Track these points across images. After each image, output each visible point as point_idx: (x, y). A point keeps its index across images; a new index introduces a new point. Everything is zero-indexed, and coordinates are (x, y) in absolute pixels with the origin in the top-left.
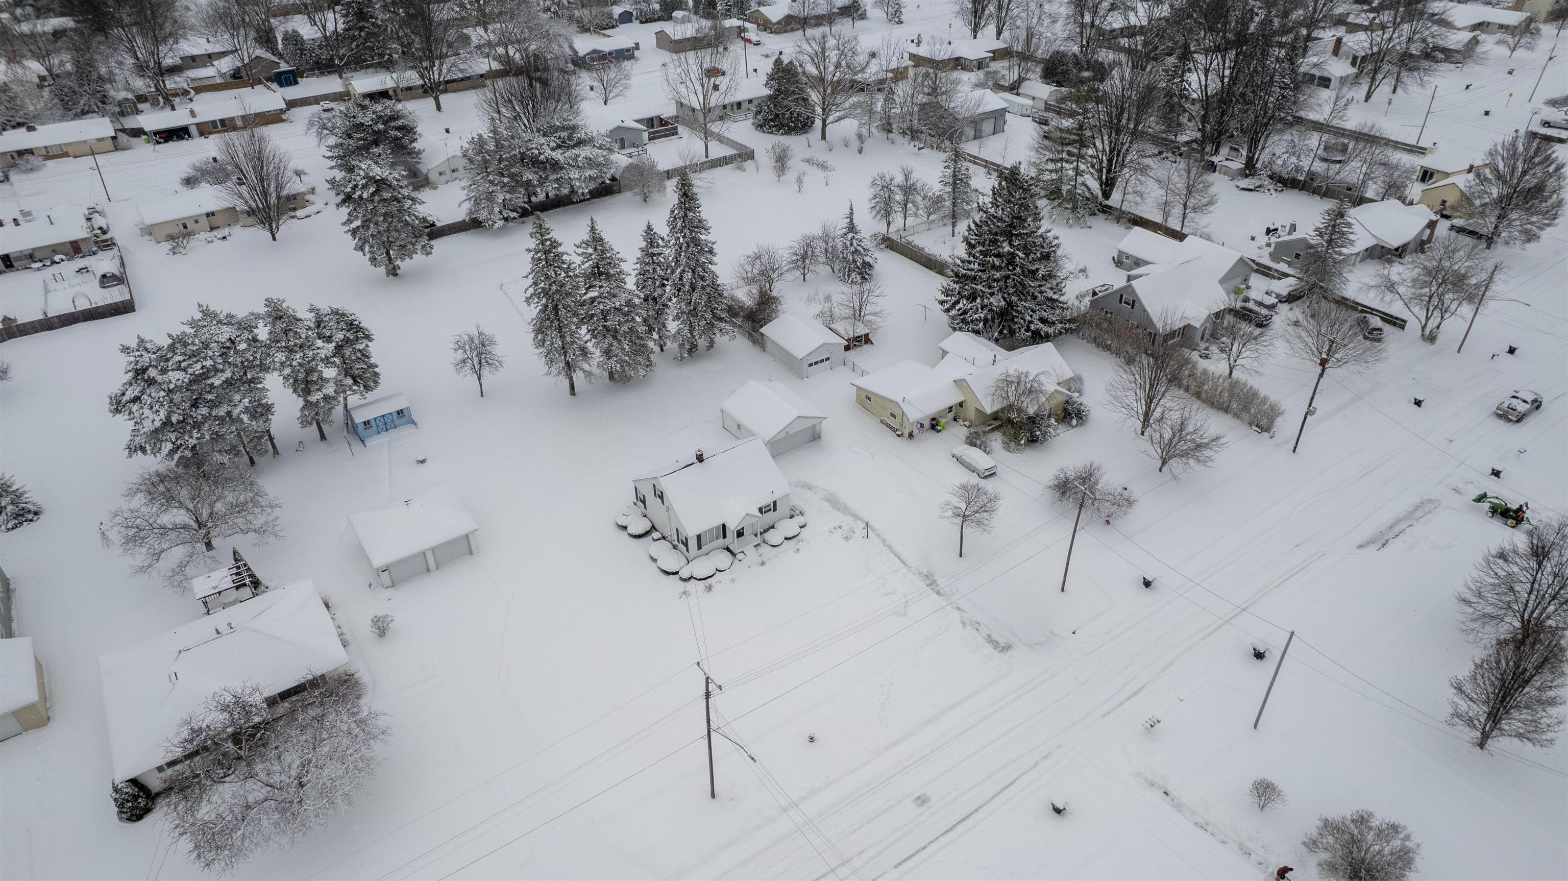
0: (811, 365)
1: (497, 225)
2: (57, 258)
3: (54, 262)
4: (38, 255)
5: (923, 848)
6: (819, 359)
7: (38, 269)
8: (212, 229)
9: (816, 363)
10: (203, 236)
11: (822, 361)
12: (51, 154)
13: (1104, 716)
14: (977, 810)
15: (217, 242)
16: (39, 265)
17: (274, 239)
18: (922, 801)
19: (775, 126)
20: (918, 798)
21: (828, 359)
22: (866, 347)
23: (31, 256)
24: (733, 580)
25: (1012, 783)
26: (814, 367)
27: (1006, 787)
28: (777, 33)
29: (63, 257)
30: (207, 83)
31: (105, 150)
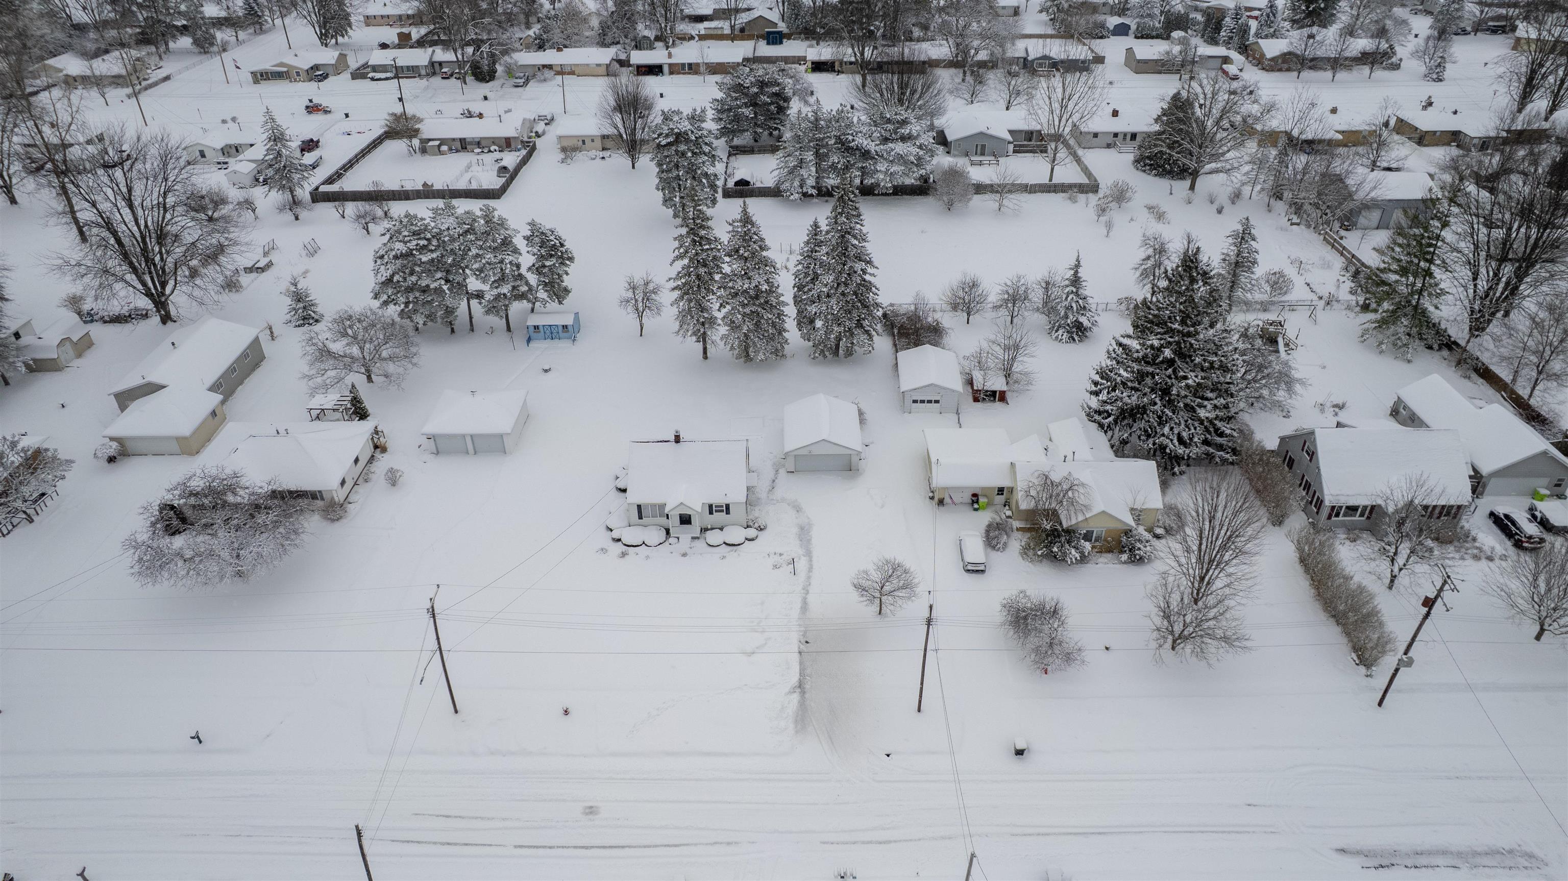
0: (915, 401)
1: (792, 197)
2: (492, 148)
3: (490, 151)
4: (483, 143)
5: (550, 847)
6: (926, 398)
7: (478, 154)
8: (604, 149)
9: (923, 402)
10: (593, 153)
11: (930, 402)
12: (562, 71)
13: (824, 843)
14: (623, 847)
15: (598, 160)
16: (480, 150)
17: (633, 167)
18: (591, 811)
19: (1151, 165)
20: (591, 807)
21: (937, 402)
22: (998, 405)
23: (479, 143)
24: (647, 557)
25: (676, 846)
26: (919, 404)
27: (668, 846)
28: (1267, 70)
29: (497, 148)
30: (715, 32)
31: (595, 73)
